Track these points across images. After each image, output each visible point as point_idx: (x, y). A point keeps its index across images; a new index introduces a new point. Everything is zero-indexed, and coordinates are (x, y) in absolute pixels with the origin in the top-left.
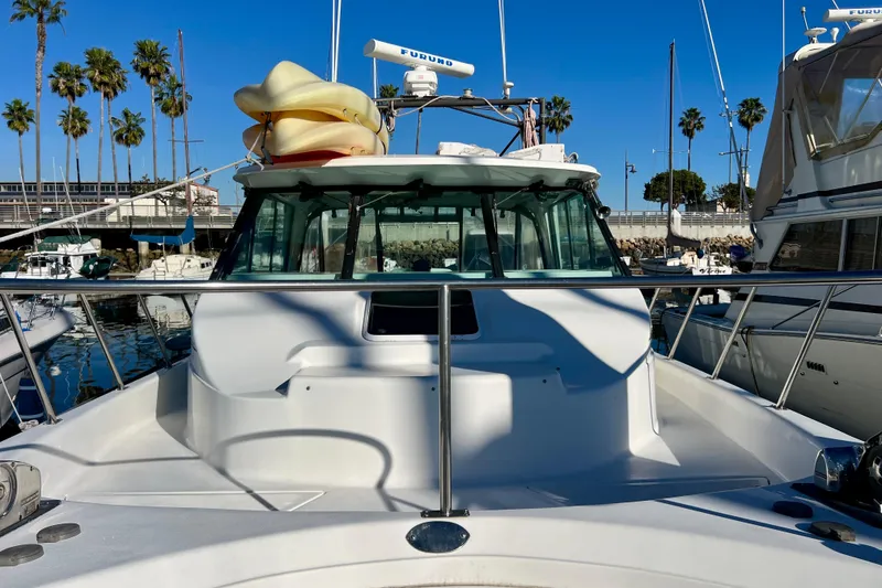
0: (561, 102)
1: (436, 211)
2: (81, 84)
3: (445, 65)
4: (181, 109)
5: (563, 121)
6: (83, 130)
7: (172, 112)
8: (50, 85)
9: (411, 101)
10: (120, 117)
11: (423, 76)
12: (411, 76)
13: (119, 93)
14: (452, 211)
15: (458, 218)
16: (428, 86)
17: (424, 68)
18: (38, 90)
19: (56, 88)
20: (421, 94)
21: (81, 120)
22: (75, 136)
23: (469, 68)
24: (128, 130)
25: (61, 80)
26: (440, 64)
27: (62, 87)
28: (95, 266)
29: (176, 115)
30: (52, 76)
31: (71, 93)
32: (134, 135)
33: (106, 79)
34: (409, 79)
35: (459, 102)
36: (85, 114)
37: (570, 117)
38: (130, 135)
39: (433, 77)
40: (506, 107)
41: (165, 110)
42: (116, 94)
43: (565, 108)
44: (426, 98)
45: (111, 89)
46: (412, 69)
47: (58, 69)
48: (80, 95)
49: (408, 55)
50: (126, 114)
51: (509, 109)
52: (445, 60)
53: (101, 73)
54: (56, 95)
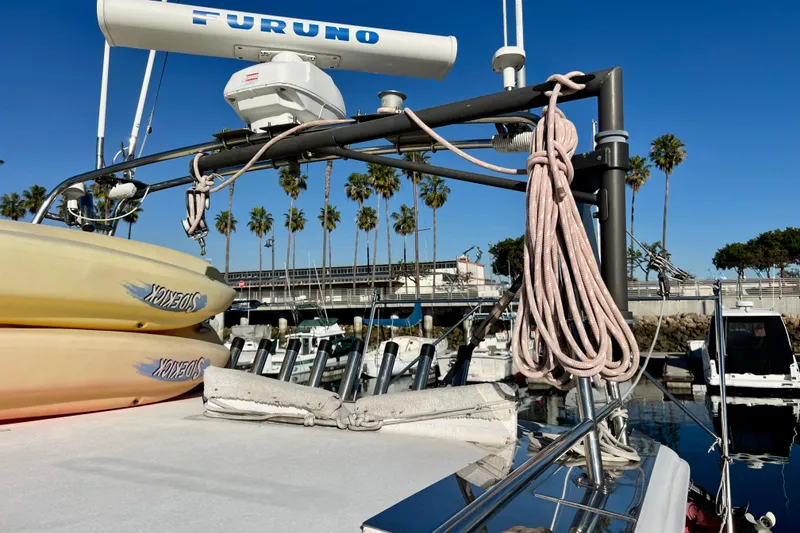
2: (368, 189)
4: (442, 200)
6: (373, 225)
7: (434, 203)
8: (345, 192)
10: (399, 212)
13: (395, 192)
18: (327, 197)
19: (349, 194)
21: (372, 217)
22: (367, 230)
24: (404, 222)
25: (353, 187)
26: (337, 42)
27: (353, 192)
28: (338, 347)
29: (438, 206)
30: (347, 185)
31: (360, 196)
32: (409, 226)
33: (381, 183)
36: (375, 212)
38: (406, 225)
41: (429, 203)
42: (392, 194)
45: (388, 191)
47: (351, 179)
48: (367, 197)
50: (403, 209)
53: (377, 178)
54: (350, 199)
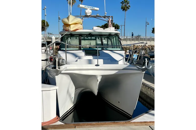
0: (127, 1)
1: (91, 38)
3: (93, 9)
5: (127, 7)
9: (86, 16)
11: (89, 11)
12: (87, 11)
14: (94, 38)
15: (95, 39)
16: (90, 13)
17: (89, 9)
20: (88, 15)
23: (98, 9)
34: (86, 12)
35: (96, 16)
37: (129, 6)
39: (91, 11)
40: (105, 17)
43: (128, 4)
44: (89, 16)
46: (87, 9)
49: (86, 7)
51: (106, 18)
52: (93, 7)
